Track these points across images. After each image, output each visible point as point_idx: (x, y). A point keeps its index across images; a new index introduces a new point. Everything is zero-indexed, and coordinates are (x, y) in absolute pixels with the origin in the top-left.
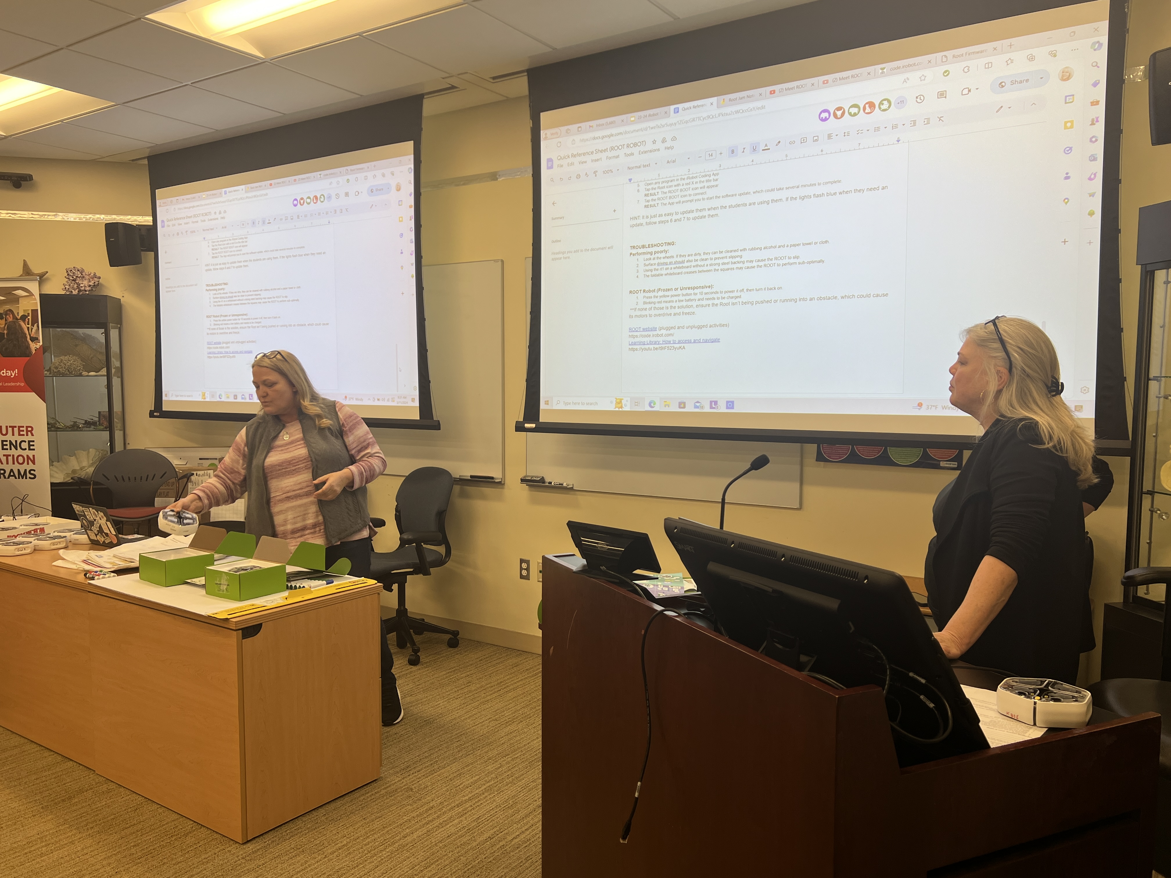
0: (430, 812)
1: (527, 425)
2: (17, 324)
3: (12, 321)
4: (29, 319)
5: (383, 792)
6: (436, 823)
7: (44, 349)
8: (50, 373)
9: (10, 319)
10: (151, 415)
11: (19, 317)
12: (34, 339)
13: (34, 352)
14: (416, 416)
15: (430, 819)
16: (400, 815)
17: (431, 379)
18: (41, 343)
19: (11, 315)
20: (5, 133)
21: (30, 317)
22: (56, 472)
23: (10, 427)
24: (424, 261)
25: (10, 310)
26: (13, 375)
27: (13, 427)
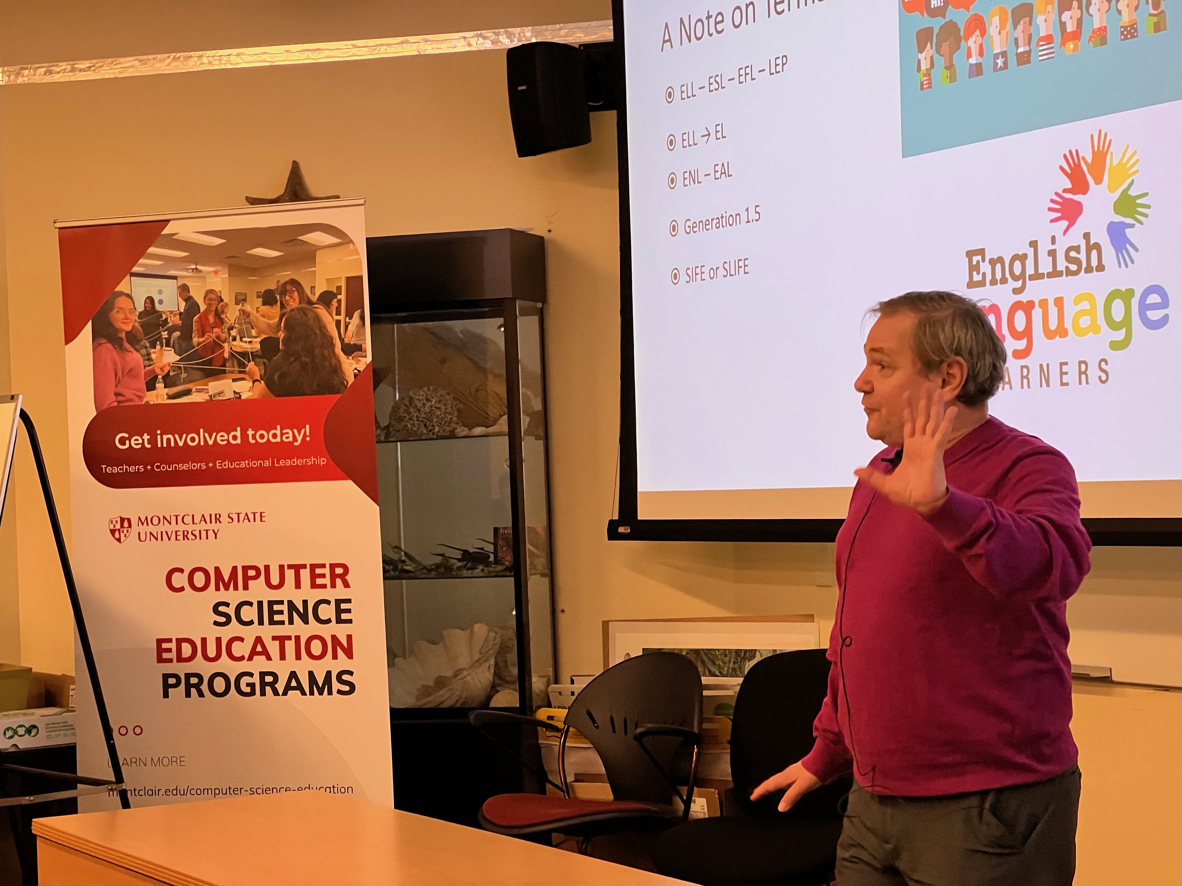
2: (311, 315)
3: (298, 309)
4: (339, 301)
9: (293, 302)
11: (314, 298)
12: (351, 350)
13: (350, 380)
18: (369, 359)
19: (296, 295)
21: (342, 297)
23: (290, 567)
25: (295, 283)
26: (299, 439)
27: (297, 568)
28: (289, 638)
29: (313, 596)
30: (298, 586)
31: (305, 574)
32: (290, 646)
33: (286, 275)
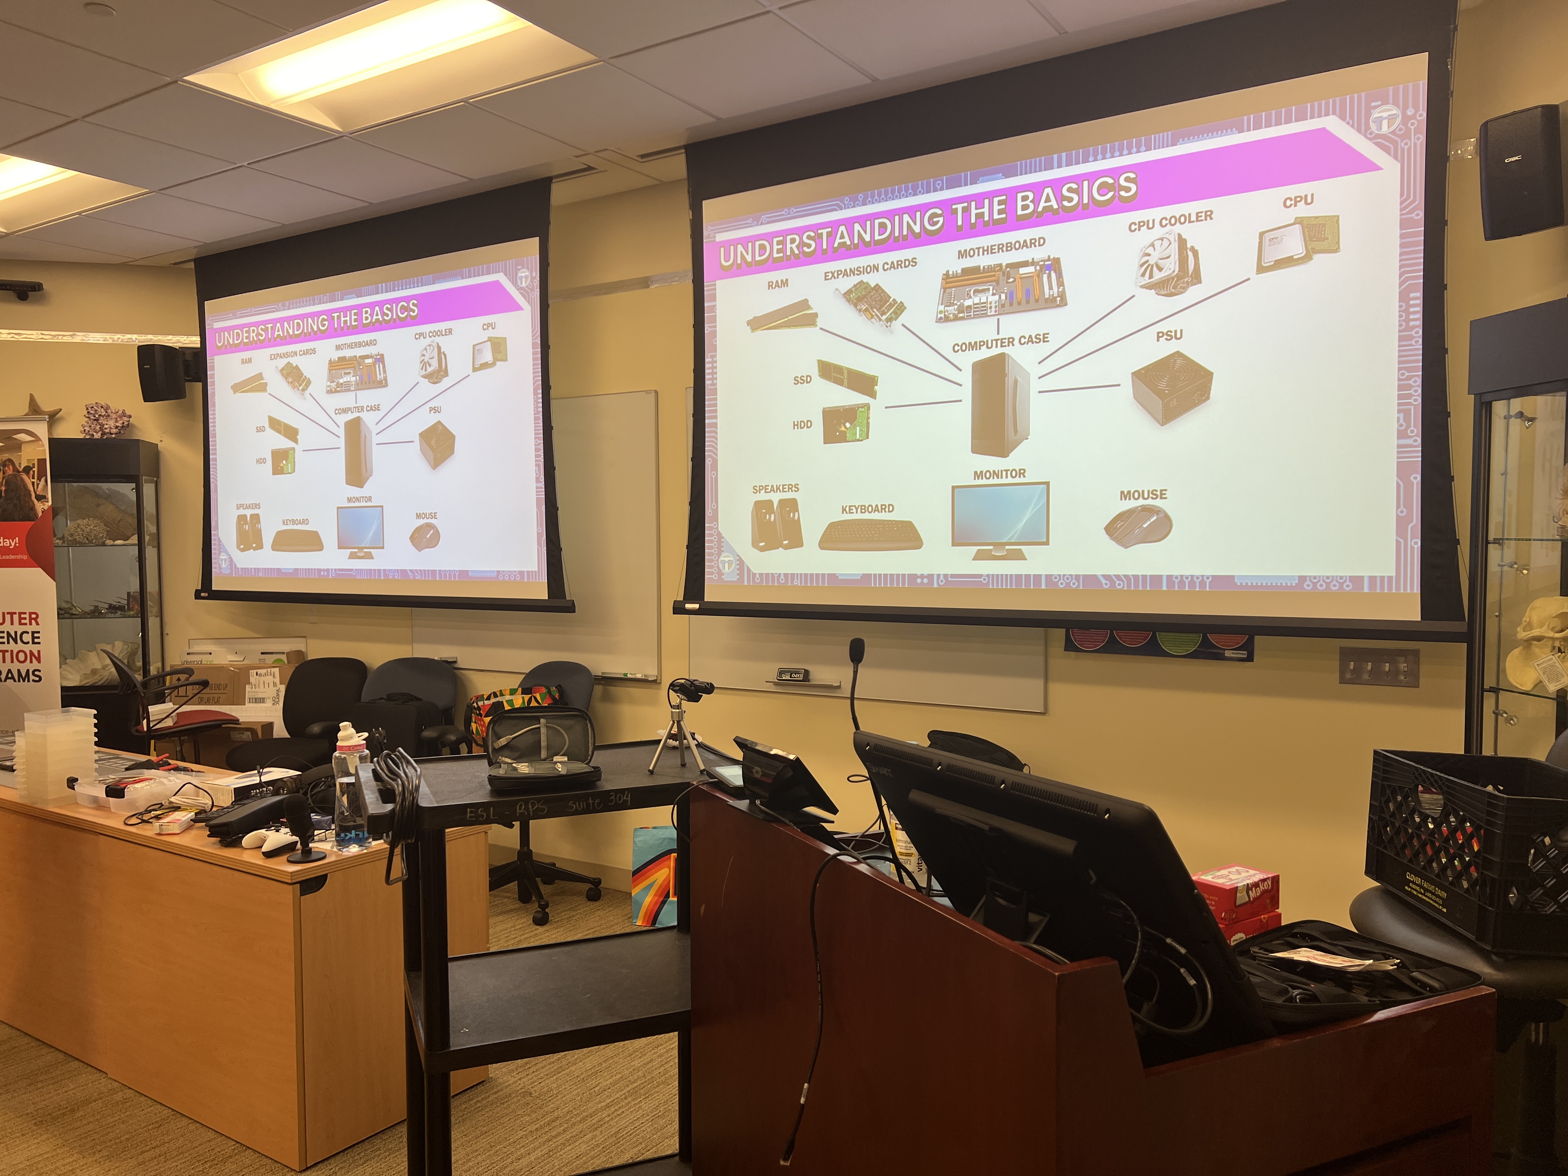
0: (554, 1124)
1: (688, 606)
2: (19, 478)
3: (12, 475)
4: (34, 471)
5: (492, 1097)
6: (561, 1139)
7: (55, 511)
8: (64, 542)
9: (10, 471)
10: (198, 596)
11: (21, 469)
12: (41, 498)
13: (40, 514)
14: (542, 594)
15: (554, 1133)
16: (513, 1129)
17: (562, 546)
18: (50, 503)
19: (11, 467)
20: (5, 229)
21: (35, 469)
22: (69, 672)
23: (8, 613)
24: (553, 393)
25: (10, 460)
26: (13, 544)
27: (12, 614)
28: (7, 651)
29: (20, 629)
30: (12, 623)
31: (16, 617)
32: (8, 655)
33: (6, 456)
